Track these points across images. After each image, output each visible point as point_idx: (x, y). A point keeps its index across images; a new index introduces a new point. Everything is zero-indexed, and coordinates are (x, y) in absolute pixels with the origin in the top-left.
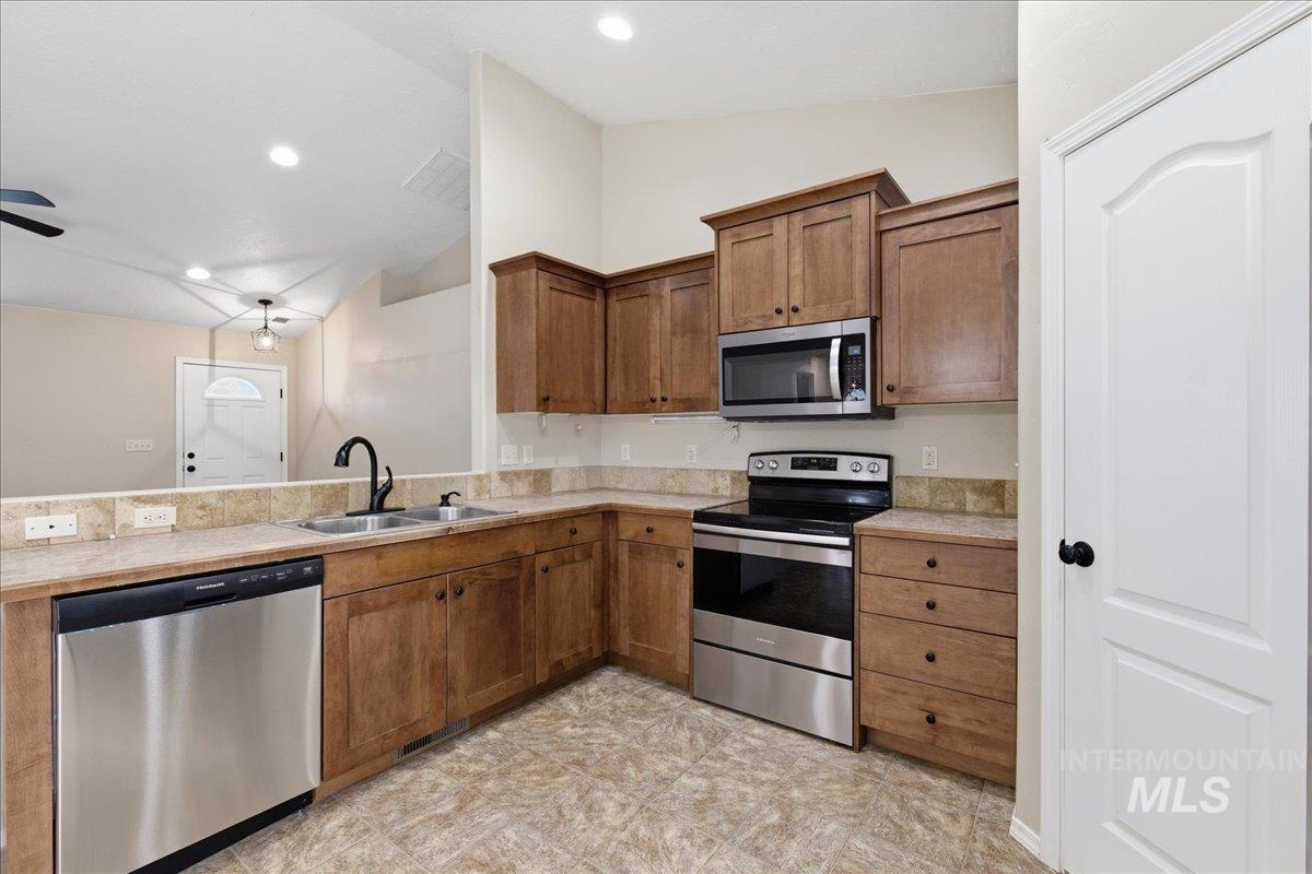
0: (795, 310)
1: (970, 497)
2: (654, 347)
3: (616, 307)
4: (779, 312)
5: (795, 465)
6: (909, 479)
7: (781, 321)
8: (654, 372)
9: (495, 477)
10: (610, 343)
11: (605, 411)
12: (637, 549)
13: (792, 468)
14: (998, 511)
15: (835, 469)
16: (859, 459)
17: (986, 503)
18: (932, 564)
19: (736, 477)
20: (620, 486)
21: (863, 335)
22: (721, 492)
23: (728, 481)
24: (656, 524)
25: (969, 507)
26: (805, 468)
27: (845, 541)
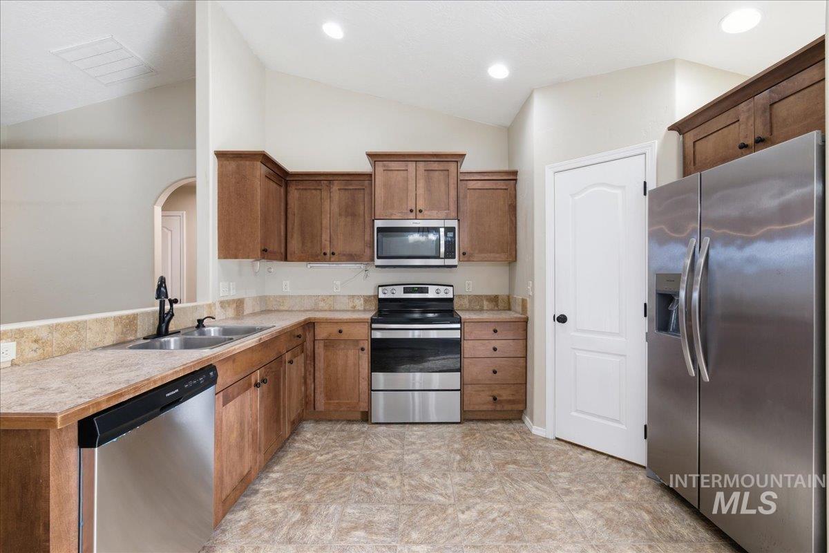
0: (420, 211)
1: (485, 303)
2: (326, 222)
3: (294, 194)
4: (411, 211)
5: (406, 291)
6: (460, 296)
7: (412, 215)
8: (325, 237)
9: (218, 305)
10: (290, 216)
11: (286, 259)
12: (330, 343)
13: (404, 293)
14: (496, 308)
15: (428, 293)
16: (440, 287)
17: (491, 305)
18: (495, 331)
19: (367, 299)
20: (282, 308)
21: (454, 228)
22: (357, 308)
23: (362, 302)
24: (344, 328)
25: (485, 308)
26: (411, 293)
27: (458, 326)
